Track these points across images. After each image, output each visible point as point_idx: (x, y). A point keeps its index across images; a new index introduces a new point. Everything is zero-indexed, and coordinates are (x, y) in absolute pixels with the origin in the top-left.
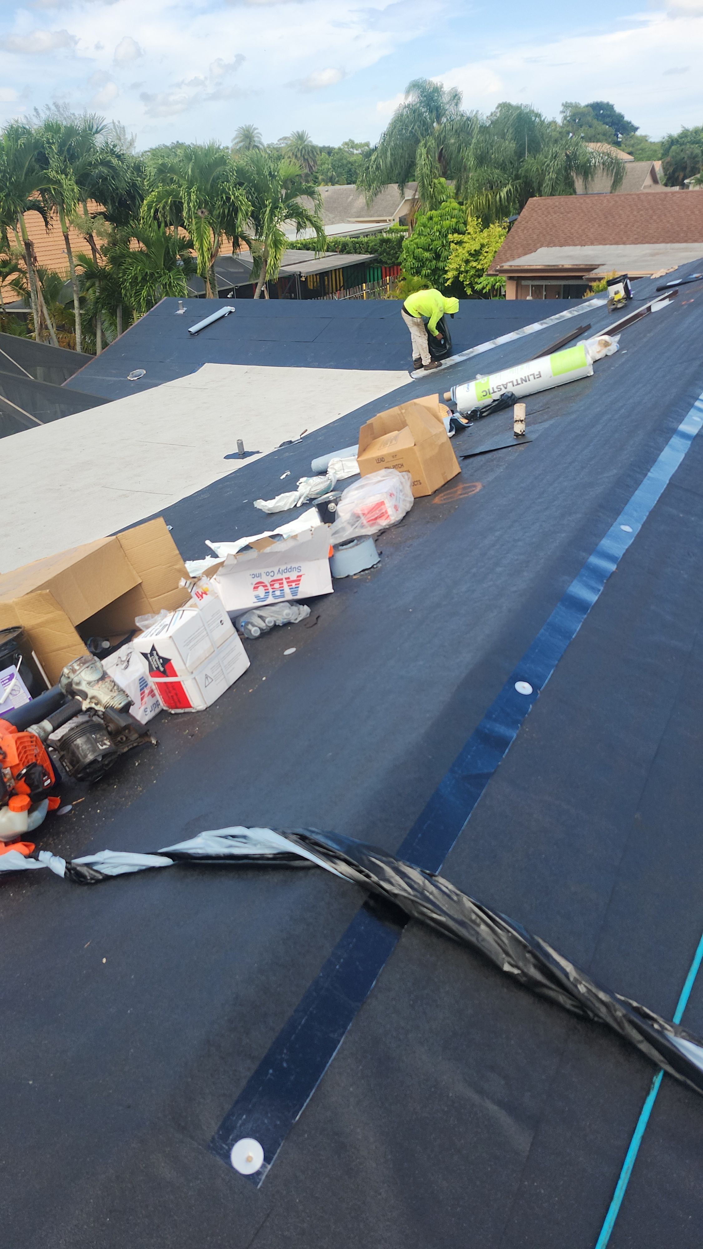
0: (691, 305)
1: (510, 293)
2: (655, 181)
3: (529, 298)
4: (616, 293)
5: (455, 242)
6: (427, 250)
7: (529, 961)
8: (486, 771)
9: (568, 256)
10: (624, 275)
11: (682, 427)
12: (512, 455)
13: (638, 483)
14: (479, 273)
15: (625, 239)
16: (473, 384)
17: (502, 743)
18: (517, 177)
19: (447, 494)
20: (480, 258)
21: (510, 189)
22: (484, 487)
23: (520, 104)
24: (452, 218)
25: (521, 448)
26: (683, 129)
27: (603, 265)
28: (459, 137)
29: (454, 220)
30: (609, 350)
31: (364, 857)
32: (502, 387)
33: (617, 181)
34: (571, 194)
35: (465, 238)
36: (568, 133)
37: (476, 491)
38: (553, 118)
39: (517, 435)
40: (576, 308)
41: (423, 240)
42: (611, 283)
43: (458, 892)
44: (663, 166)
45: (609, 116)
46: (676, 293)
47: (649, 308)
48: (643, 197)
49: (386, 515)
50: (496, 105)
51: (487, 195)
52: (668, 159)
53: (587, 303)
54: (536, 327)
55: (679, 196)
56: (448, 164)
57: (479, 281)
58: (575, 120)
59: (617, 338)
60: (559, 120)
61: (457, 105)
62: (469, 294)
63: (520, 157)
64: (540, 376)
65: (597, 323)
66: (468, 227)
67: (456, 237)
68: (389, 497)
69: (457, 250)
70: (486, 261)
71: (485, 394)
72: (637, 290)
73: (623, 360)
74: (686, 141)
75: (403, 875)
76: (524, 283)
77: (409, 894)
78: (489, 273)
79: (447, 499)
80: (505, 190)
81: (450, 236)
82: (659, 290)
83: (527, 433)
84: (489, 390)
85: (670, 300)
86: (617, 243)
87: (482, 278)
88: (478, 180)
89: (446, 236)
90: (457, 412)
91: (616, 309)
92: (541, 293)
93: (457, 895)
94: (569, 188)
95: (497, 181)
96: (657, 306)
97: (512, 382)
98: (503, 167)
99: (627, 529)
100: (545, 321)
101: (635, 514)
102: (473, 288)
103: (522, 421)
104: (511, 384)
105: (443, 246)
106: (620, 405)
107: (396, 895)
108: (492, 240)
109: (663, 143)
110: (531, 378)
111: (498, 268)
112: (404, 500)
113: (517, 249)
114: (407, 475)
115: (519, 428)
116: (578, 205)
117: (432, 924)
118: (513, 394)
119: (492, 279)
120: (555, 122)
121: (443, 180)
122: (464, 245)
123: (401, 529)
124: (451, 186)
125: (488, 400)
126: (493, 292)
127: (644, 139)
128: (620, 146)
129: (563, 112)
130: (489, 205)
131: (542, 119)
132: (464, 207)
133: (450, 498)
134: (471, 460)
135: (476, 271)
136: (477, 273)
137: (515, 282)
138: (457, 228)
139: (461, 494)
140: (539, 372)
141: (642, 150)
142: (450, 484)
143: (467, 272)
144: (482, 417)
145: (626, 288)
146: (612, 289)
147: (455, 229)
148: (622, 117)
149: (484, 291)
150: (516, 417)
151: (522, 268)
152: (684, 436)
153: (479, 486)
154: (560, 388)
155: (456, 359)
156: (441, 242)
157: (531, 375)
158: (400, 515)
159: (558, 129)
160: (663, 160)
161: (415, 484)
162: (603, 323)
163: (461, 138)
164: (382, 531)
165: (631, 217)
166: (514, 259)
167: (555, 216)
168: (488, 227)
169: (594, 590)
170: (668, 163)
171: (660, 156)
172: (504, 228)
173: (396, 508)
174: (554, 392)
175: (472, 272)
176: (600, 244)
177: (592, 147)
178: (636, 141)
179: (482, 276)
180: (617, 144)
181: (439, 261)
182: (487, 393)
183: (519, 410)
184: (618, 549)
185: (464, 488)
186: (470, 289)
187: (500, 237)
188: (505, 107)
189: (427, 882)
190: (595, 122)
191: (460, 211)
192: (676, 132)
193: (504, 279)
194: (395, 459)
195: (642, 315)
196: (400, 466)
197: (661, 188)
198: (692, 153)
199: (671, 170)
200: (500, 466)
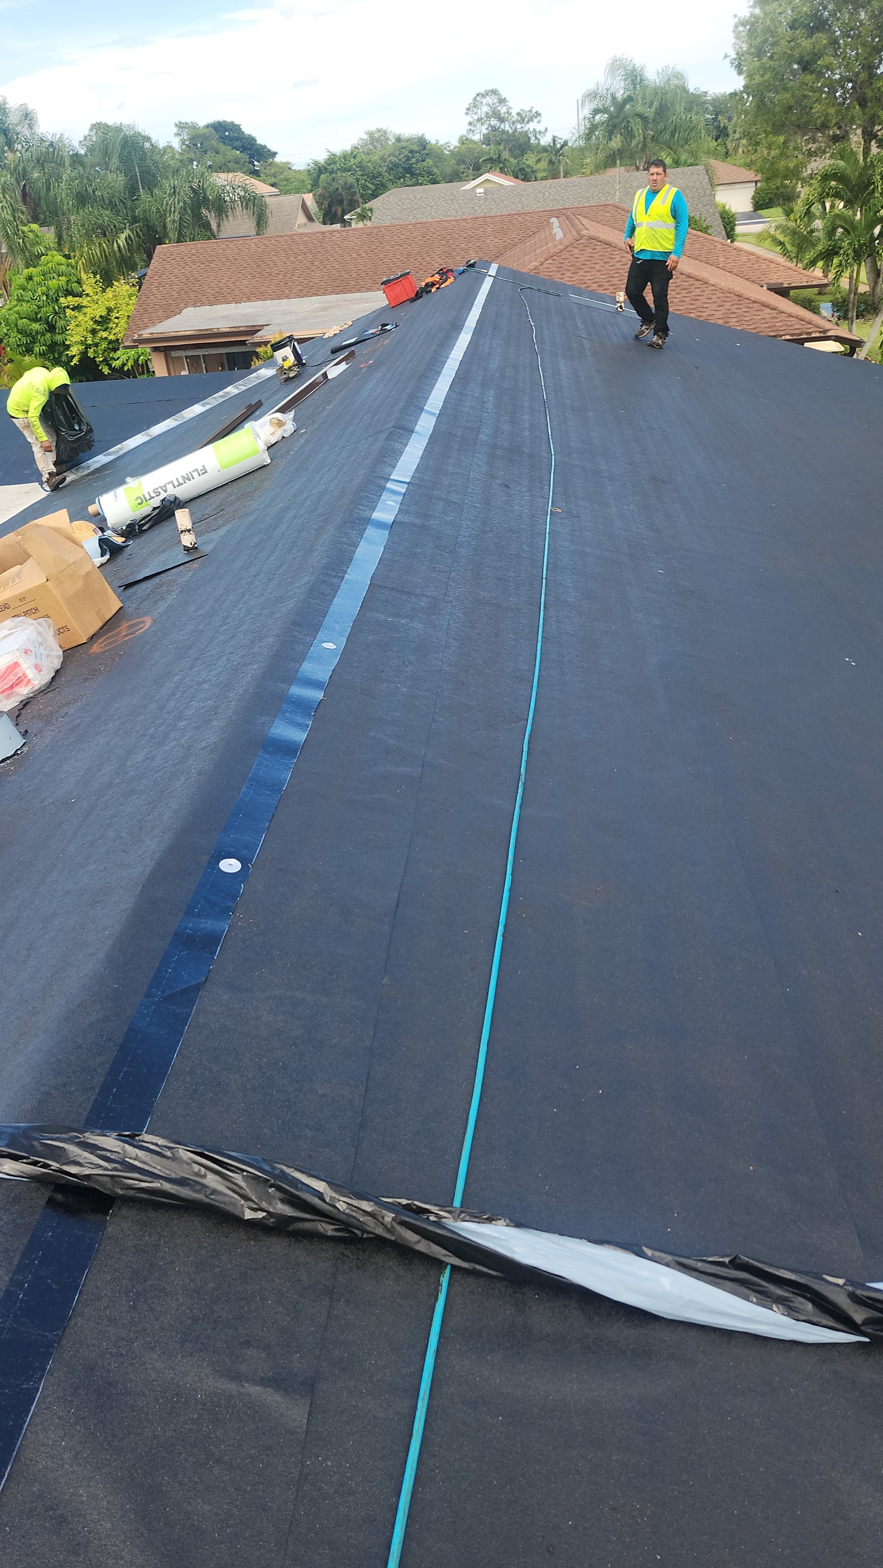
0: (370, 367)
1: (159, 368)
2: (310, 218)
3: (185, 373)
4: (285, 359)
5: (71, 307)
6: (36, 320)
7: (274, 1197)
8: (194, 983)
9: (223, 317)
10: (289, 337)
11: (377, 515)
12: (185, 576)
13: (335, 589)
14: (114, 346)
15: (287, 292)
16: (120, 490)
17: (210, 941)
18: (135, 220)
19: (109, 638)
20: (110, 325)
21: (129, 235)
22: (154, 621)
23: (119, 123)
24: (59, 276)
25: (195, 565)
26: (329, 154)
27: (268, 325)
28: (43, 170)
29: (63, 278)
30: (285, 431)
31: (36, 1143)
32: (160, 490)
33: (261, 221)
34: (209, 239)
35: (84, 301)
36: (191, 161)
37: (145, 628)
38: (167, 142)
39: (187, 549)
40: (241, 382)
41: (25, 308)
42: (277, 347)
43: (172, 1145)
44: (316, 199)
45: (237, 139)
46: (352, 354)
47: (325, 375)
48: (297, 239)
49: (25, 681)
50: (89, 127)
51: (100, 244)
52: (320, 191)
53: (254, 375)
54: (197, 409)
55: (338, 235)
56: (37, 205)
57: (116, 356)
58: (196, 145)
59: (291, 415)
60: (176, 144)
61: (31, 127)
62: (106, 373)
63: (134, 194)
64: (206, 472)
65: (268, 399)
66: (84, 287)
67: (71, 300)
68: (23, 655)
69: (76, 317)
70: (118, 329)
71: (139, 501)
72: (310, 353)
73: (303, 440)
74: (335, 169)
75: (93, 1148)
76: (174, 354)
77: (107, 1169)
78: (126, 344)
79: (109, 644)
80: (123, 236)
81: (62, 300)
82: (335, 351)
83: (200, 546)
84: (143, 495)
85: (347, 364)
86: (279, 298)
87: (118, 352)
88: (83, 225)
89: (57, 300)
90: (109, 528)
91: (288, 379)
92: (199, 365)
93: (170, 1148)
94: (205, 231)
95: (109, 226)
96: (334, 371)
97: (172, 482)
98: (112, 206)
99: (330, 646)
100: (206, 401)
101: (337, 627)
102: (110, 366)
103: (189, 531)
104: (171, 485)
105: (56, 313)
106: (305, 496)
107: (88, 1177)
108: (121, 302)
109: (309, 171)
110: (195, 474)
111: (136, 337)
112: (48, 656)
113: (156, 311)
114: (46, 621)
115: (187, 540)
116: (221, 251)
117: (144, 1196)
118: (176, 498)
119: (133, 352)
120: (171, 147)
121: (35, 227)
122: (85, 310)
123: (51, 695)
124: (49, 235)
125: (146, 509)
126: (138, 369)
127: (287, 167)
128: (259, 176)
129: (177, 135)
130: (106, 257)
131: (153, 142)
132: (72, 261)
133: (114, 642)
134: (134, 588)
135: (109, 343)
136: (111, 346)
137: (163, 353)
138: (70, 289)
139: (126, 636)
140: (203, 466)
141: (287, 180)
142: (109, 625)
143: (96, 345)
144: (142, 532)
145: (295, 351)
146: (279, 354)
147: (67, 290)
148: (254, 139)
149: (126, 369)
150: (181, 527)
151: (166, 335)
152: (380, 525)
153: (148, 621)
154: (235, 483)
155: (101, 459)
156: (51, 308)
157: (193, 471)
158: (47, 676)
159: (177, 156)
160: (313, 192)
161: (60, 631)
162: (277, 397)
163: (46, 170)
164: (24, 703)
165: (289, 264)
166: (154, 324)
167: (194, 267)
168: (111, 285)
169: (301, 726)
170: (320, 195)
171: (309, 187)
172: (133, 285)
173: (38, 668)
174: (228, 490)
175: (104, 345)
176: (259, 299)
177: (221, 179)
178: (277, 169)
179: (118, 349)
180: (255, 174)
181: (55, 333)
182: (142, 501)
183: (183, 518)
184: (323, 673)
185: (129, 627)
186: (107, 367)
187: (130, 296)
188: (99, 128)
189: (127, 1146)
190: (222, 148)
191: (68, 266)
192: (322, 157)
193: (148, 350)
194: (23, 603)
195: (318, 384)
196: (34, 611)
197: (318, 227)
198: (346, 183)
199: (326, 203)
200: (172, 591)
